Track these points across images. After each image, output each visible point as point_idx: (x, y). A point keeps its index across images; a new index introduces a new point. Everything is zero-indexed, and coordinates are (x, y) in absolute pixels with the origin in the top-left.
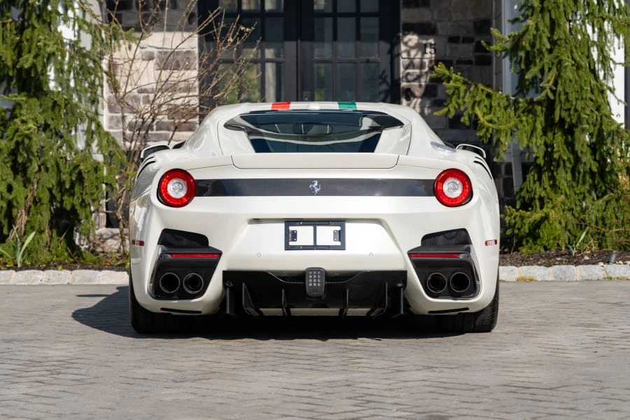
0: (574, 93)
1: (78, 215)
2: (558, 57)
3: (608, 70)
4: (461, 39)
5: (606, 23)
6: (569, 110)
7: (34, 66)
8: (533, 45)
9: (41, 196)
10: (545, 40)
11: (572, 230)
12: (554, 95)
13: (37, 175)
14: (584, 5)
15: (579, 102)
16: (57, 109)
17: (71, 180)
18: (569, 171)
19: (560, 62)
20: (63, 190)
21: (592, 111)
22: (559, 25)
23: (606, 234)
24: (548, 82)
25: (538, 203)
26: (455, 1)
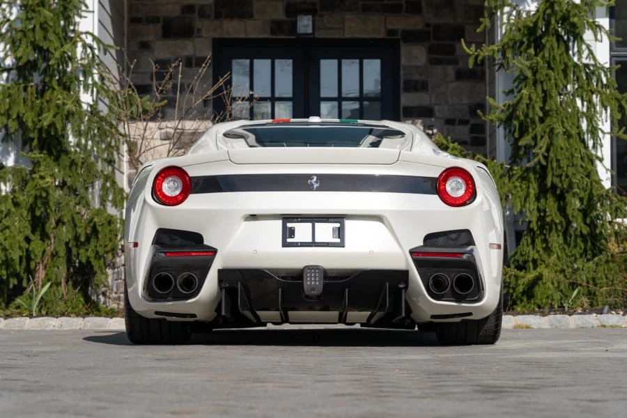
0: (565, 161)
1: (92, 267)
2: (550, 125)
3: (597, 140)
4: (457, 122)
5: (594, 96)
6: (560, 176)
7: (52, 125)
8: (526, 115)
9: (58, 249)
10: (537, 109)
11: (564, 290)
12: (547, 162)
13: (55, 230)
14: (574, 80)
15: (569, 168)
16: (74, 167)
17: (86, 233)
18: (561, 234)
19: (552, 130)
20: (79, 243)
21: (582, 178)
22: (551, 97)
23: (597, 293)
24: (541, 148)
25: (531, 264)
26: (452, 86)
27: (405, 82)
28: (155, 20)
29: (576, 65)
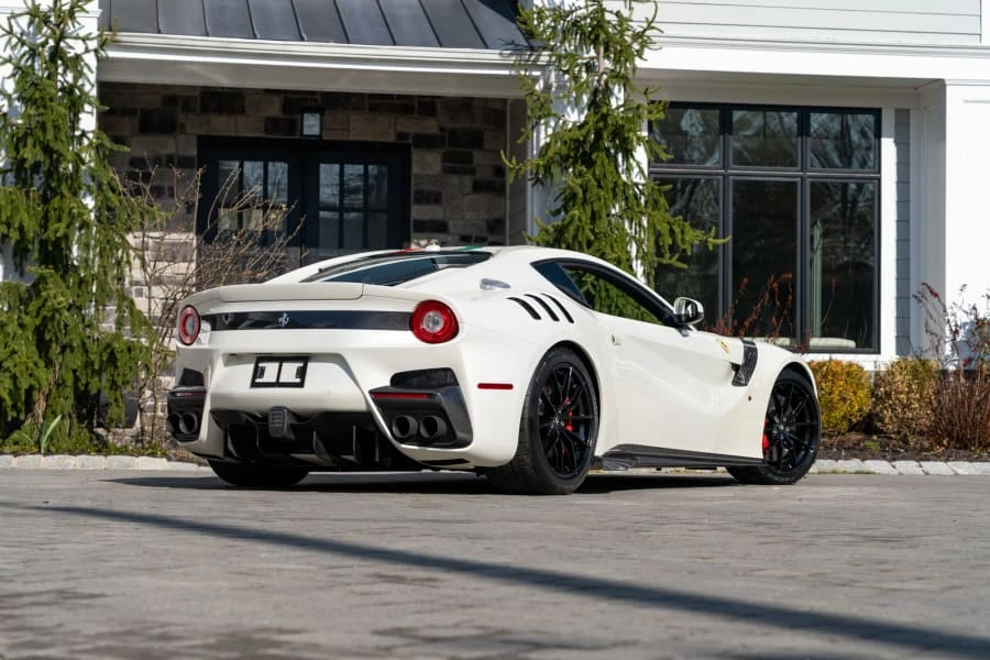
4: (473, 239)
5: (644, 219)
8: (575, 238)
9: (65, 378)
10: (587, 231)
13: (60, 356)
16: (84, 285)
17: (101, 360)
20: (90, 371)
22: (600, 218)
26: (468, 198)
27: (417, 193)
28: (133, 112)
29: (625, 184)
